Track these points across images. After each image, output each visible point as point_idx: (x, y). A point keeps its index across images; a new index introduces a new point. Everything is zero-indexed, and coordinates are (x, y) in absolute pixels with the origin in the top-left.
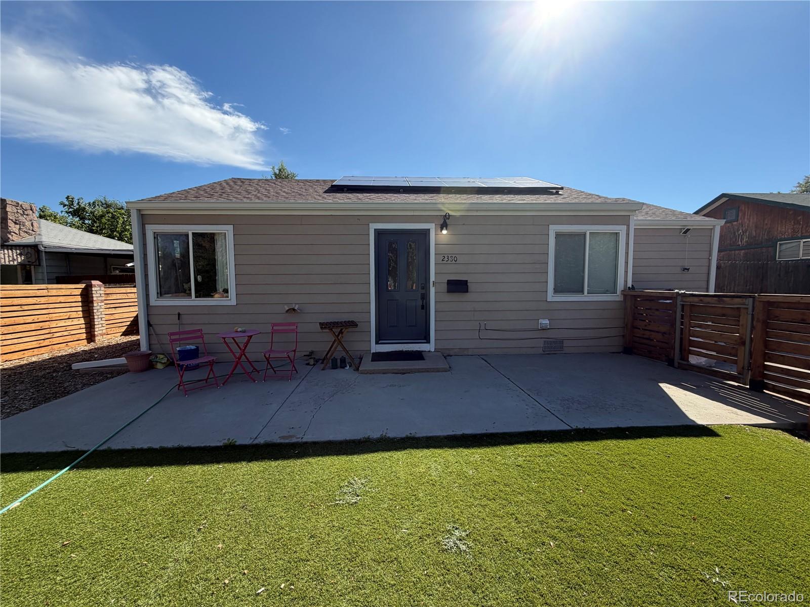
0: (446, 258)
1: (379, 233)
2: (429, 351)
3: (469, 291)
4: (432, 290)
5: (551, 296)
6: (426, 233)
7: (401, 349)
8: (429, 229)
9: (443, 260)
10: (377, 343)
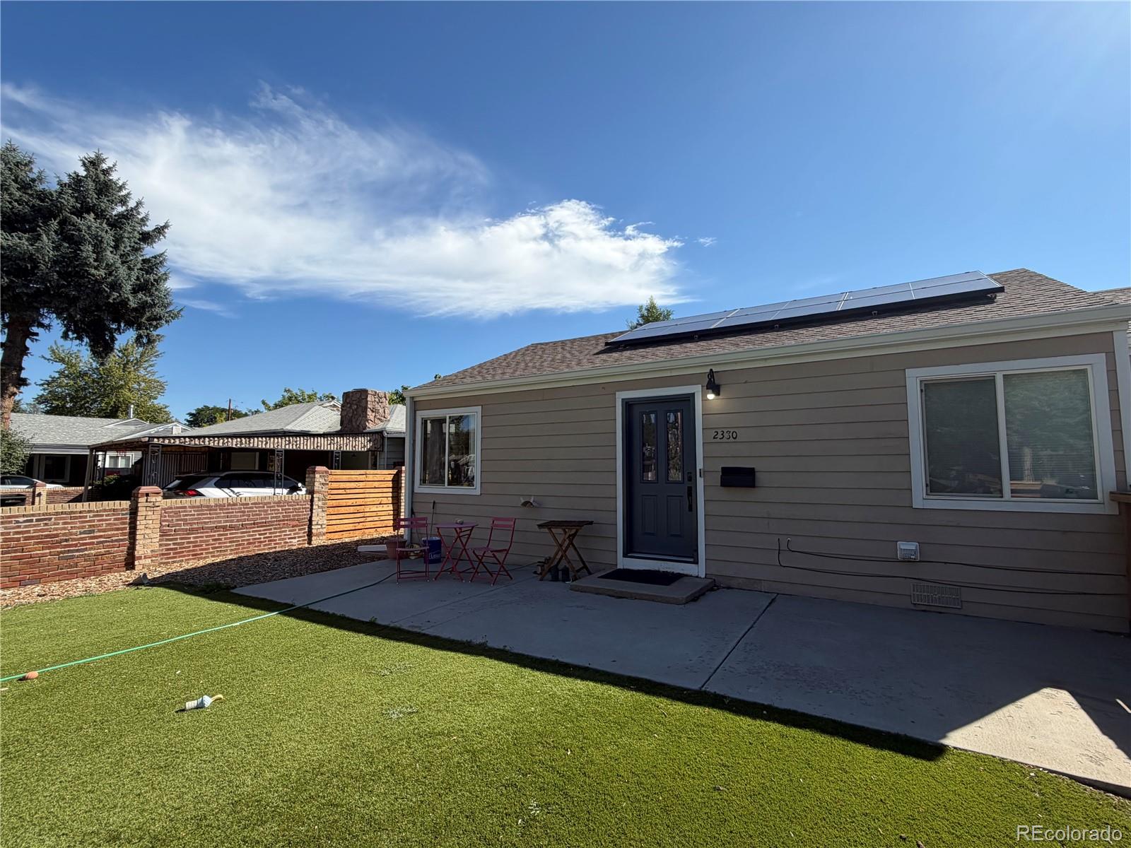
0: (720, 433)
1: (630, 404)
2: (697, 577)
3: (757, 484)
4: (700, 482)
5: (921, 499)
6: (690, 398)
7: (657, 569)
8: (694, 394)
9: (714, 438)
10: (625, 555)
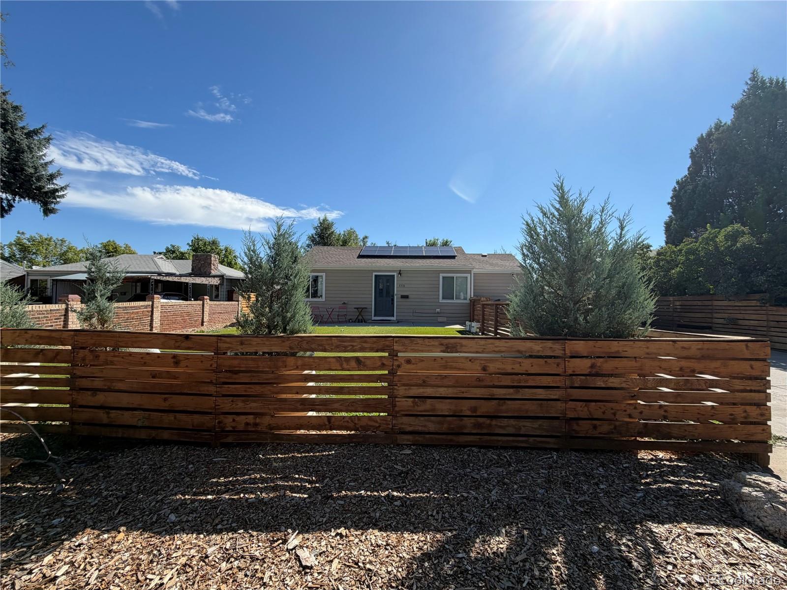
0: (401, 285)
1: (376, 276)
2: (394, 320)
3: (409, 299)
4: (395, 298)
5: (441, 300)
6: (393, 277)
7: (383, 319)
8: (395, 275)
9: (399, 288)
10: (375, 316)
